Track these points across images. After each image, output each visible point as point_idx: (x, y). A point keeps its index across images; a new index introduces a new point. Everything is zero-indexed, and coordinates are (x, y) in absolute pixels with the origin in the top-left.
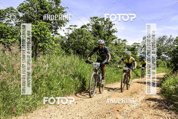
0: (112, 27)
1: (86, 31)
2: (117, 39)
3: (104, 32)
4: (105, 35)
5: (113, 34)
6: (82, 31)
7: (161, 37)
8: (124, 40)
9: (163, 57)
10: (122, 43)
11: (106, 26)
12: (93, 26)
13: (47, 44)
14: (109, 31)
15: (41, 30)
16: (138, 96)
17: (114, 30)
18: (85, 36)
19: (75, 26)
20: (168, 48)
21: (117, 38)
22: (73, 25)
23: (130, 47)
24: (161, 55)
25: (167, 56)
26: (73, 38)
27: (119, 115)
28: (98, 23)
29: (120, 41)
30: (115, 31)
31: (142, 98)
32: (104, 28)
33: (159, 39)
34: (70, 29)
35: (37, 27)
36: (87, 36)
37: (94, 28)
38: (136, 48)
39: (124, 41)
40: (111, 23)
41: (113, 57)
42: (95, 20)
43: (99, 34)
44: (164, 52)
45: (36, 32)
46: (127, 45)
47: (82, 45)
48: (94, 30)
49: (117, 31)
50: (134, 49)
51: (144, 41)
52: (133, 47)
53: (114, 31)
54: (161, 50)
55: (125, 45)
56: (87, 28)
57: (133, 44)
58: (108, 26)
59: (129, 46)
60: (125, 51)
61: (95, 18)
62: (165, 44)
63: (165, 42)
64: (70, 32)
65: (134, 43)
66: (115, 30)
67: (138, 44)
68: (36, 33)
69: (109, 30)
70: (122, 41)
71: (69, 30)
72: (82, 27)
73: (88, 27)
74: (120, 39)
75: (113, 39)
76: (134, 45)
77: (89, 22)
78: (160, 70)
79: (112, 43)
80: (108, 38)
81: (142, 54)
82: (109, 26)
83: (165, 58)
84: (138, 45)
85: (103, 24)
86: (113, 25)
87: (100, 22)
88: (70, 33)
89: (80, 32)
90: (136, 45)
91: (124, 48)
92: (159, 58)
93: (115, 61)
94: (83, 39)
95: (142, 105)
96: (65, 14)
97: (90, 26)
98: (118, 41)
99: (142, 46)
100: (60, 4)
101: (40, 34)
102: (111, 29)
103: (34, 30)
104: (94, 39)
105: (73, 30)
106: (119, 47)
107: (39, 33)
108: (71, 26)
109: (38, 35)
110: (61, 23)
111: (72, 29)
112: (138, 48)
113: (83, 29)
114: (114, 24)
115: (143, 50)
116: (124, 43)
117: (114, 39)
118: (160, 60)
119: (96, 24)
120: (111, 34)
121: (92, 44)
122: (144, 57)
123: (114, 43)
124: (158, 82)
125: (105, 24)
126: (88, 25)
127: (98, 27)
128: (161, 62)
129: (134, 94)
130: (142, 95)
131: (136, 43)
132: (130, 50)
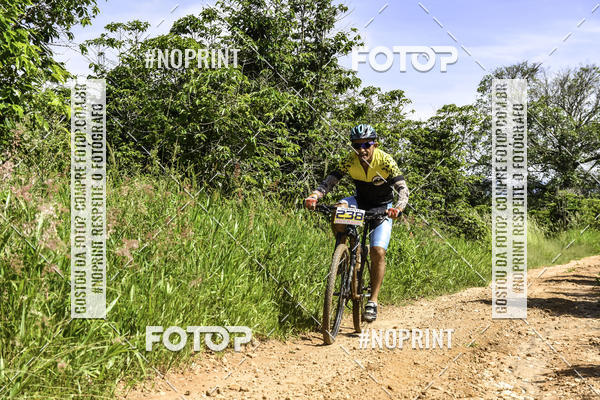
0: (331, 22)
1: (201, 46)
2: (360, 89)
3: (293, 49)
4: (298, 66)
7: (572, 77)
8: (395, 96)
9: (587, 175)
10: (385, 109)
11: (303, 20)
12: (234, 22)
14: (320, 47)
17: (344, 38)
19: (137, 26)
21: (357, 82)
23: (424, 126)
24: (576, 165)
28: (259, 3)
29: (375, 99)
30: (351, 44)
32: (295, 31)
33: (562, 85)
34: (111, 43)
37: (240, 34)
38: (455, 131)
39: (394, 98)
44: (588, 148)
46: (407, 118)
49: (359, 42)
50: (445, 136)
51: (485, 99)
52: (437, 126)
53: (343, 45)
54: (574, 142)
55: (399, 118)
56: (202, 35)
57: (439, 111)
58: (313, 18)
59: (419, 124)
62: (589, 109)
64: (112, 59)
65: (445, 108)
66: (350, 38)
67: (461, 109)
69: (316, 42)
70: (383, 101)
71: (102, 48)
72: (179, 28)
73: (207, 25)
74: (368, 92)
75: (341, 88)
76: (441, 115)
80: (316, 83)
81: (479, 170)
82: (318, 16)
84: (464, 113)
85: (284, 10)
86: (335, 13)
88: (110, 67)
90: (455, 114)
92: (567, 184)
97: (216, 22)
102: (329, 35)
105: (123, 49)
108: (113, 27)
111: (119, 45)
112: (463, 133)
113: (183, 36)
114: (343, 9)
116: (395, 110)
118: (570, 192)
119: (247, 11)
120: (329, 62)
124: (586, 295)
125: (297, 10)
126: (211, 19)
127: (260, 26)
128: (579, 203)
129: (486, 353)
130: (528, 355)
131: (453, 109)
132: (427, 146)
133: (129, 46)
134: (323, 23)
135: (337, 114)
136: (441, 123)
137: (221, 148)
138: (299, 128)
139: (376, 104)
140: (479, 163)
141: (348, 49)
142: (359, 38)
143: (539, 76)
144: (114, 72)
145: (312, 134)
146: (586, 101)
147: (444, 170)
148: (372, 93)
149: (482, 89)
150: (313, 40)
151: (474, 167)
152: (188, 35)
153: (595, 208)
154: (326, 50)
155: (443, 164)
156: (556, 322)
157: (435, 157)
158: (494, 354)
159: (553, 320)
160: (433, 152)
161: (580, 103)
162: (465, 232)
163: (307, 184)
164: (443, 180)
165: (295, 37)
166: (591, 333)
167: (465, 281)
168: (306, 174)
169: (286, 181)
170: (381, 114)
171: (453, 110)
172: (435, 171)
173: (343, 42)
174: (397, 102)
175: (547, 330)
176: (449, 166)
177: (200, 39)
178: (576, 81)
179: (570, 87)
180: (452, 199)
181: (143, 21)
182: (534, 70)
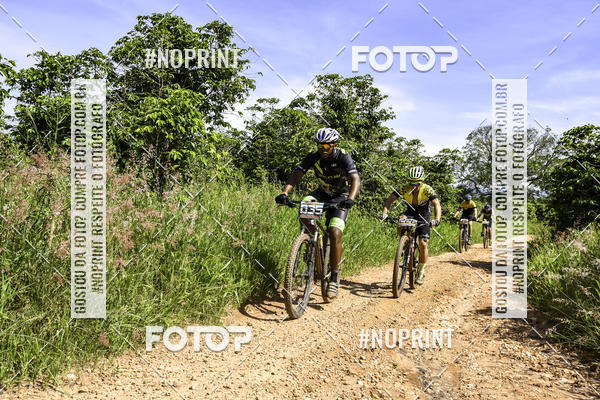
0: (378, 102)
1: (305, 114)
2: (395, 138)
3: (356, 118)
4: (358, 127)
5: (383, 124)
6: (293, 116)
8: (415, 142)
11: (363, 101)
12: (324, 101)
13: (193, 154)
14: (371, 117)
15: (176, 114)
16: (453, 301)
17: (385, 112)
18: (301, 130)
19: (273, 101)
20: (539, 163)
21: (393, 134)
22: (268, 97)
25: (538, 189)
26: (266, 134)
27: (399, 355)
28: (339, 92)
29: (402, 143)
30: (388, 116)
31: (466, 307)
32: (357, 107)
34: (259, 109)
35: (166, 105)
36: (306, 130)
37: (328, 107)
38: (449, 163)
40: (375, 91)
42: (329, 84)
43: (342, 125)
45: (163, 118)
46: (422, 155)
47: (292, 155)
48: (328, 113)
49: (393, 115)
50: (443, 166)
51: (471, 143)
52: (439, 160)
53: (384, 116)
55: (417, 155)
57: (441, 152)
58: (368, 101)
59: (429, 158)
61: (329, 77)
64: (260, 118)
65: (444, 150)
66: (388, 113)
67: (453, 152)
68: (163, 122)
69: (369, 114)
70: (408, 145)
71: (255, 112)
72: (294, 104)
73: (309, 103)
74: (400, 140)
75: (381, 139)
77: (312, 91)
79: (379, 148)
80: (367, 136)
81: (465, 183)
82: (371, 100)
83: (532, 192)
84: (454, 154)
85: (353, 96)
86: (381, 99)
87: (344, 89)
88: (258, 122)
89: (288, 118)
90: (449, 154)
94: (295, 138)
95: (467, 326)
96: (244, 66)
97: (315, 101)
98: (397, 144)
99: (465, 160)
100: (231, 39)
101: (173, 124)
102: (377, 110)
103: (158, 112)
105: (265, 113)
106: (399, 162)
107: (171, 121)
108: (261, 101)
109: (168, 126)
110: (233, 93)
111: (263, 110)
112: (453, 165)
114: (385, 96)
115: (467, 169)
117: (386, 137)
119: (333, 96)
120: (376, 125)
123: (385, 149)
125: (360, 96)
126: (311, 99)
127: (339, 104)
131: (448, 151)
132: (432, 171)
133: (269, 111)
134: (374, 103)
135: (379, 153)
139: (404, 147)
140: (466, 179)
141: (386, 119)
142: (393, 112)
144: (260, 125)
149: (469, 138)
154: (374, 118)
155: (440, 181)
157: (436, 178)
165: (358, 110)
170: (406, 152)
173: (384, 114)
176: (444, 183)
181: (277, 98)
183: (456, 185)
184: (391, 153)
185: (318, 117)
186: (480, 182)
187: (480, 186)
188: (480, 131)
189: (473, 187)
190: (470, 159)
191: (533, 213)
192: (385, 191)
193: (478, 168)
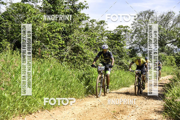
1: (32, 6)
2: (90, 20)
3: (64, 8)
6: (24, 8)
7: (165, 15)
8: (102, 22)
9: (169, 48)
10: (99, 27)
14: (74, 7)
17: (82, 4)
18: (30, 16)
20: (176, 32)
21: (89, 18)
23: (112, 33)
24: (165, 44)
25: (176, 47)
26: (8, 19)
30: (84, 6)
33: (162, 17)
37: (46, 2)
38: (122, 34)
39: (102, 23)
41: (83, 52)
44: (169, 39)
46: (106, 30)
48: (47, 5)
49: (87, 6)
50: (119, 36)
52: (116, 33)
53: (82, 6)
54: (165, 37)
55: (103, 30)
56: (33, 2)
57: (117, 27)
59: (110, 31)
60: (103, 41)
62: (171, 26)
63: (172, 22)
64: (3, 9)
65: (119, 27)
66: (84, 4)
67: (125, 27)
69: (73, 5)
70: (98, 24)
74: (93, 21)
75: (80, 20)
76: (118, 29)
78: (165, 71)
79: (80, 27)
81: (134, 45)
83: (172, 50)
84: (125, 29)
90: (123, 29)
91: (102, 35)
92: (162, 51)
93: (85, 58)
98: (91, 24)
99: (133, 32)
102: (77, 3)
104: (46, 22)
106: (92, 35)
111: (6, 4)
112: (125, 35)
113: (25, 3)
115: (134, 37)
116: (102, 27)
118: (163, 54)
120: (76, 12)
121: (44, 29)
122: (137, 50)
123: (84, 27)
124: (161, 91)
128: (166, 57)
129: (118, 115)
130: (132, 115)
132: (113, 39)
133: (9, 4)
135: (80, 30)
136: (118, 32)
137: (37, 42)
138: (66, 34)
139: (96, 25)
141: (83, 8)
142: (87, 4)
143: (154, 14)
144: (4, 13)
145: (70, 36)
146: (170, 23)
147: (118, 47)
148: (93, 22)
150: (72, 5)
151: (132, 44)
152: (28, 3)
153: (171, 59)
154: (76, 8)
155: (118, 45)
156: (147, 102)
157: (115, 43)
158: (121, 115)
159: (146, 101)
160: (114, 41)
161: (167, 24)
162: (124, 68)
163: (68, 53)
164: (118, 51)
165: (66, 3)
166: (156, 107)
167: (122, 85)
168: (68, 50)
169: (61, 52)
170: (96, 29)
171: (122, 27)
172: (115, 47)
173: (81, 5)
174: (103, 24)
175: (143, 105)
176: (120, 46)
177: (32, 4)
178: (166, 16)
179: (164, 18)
180: (121, 57)
182: (153, 12)
183: (128, 47)
184: (86, 29)
185: (41, 8)
186: (143, 45)
187: (142, 47)
188: (141, 14)
189: (138, 48)
190: (136, 31)
191: (173, 62)
192: (84, 53)
193: (141, 36)
